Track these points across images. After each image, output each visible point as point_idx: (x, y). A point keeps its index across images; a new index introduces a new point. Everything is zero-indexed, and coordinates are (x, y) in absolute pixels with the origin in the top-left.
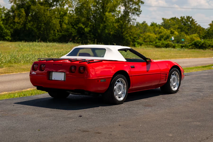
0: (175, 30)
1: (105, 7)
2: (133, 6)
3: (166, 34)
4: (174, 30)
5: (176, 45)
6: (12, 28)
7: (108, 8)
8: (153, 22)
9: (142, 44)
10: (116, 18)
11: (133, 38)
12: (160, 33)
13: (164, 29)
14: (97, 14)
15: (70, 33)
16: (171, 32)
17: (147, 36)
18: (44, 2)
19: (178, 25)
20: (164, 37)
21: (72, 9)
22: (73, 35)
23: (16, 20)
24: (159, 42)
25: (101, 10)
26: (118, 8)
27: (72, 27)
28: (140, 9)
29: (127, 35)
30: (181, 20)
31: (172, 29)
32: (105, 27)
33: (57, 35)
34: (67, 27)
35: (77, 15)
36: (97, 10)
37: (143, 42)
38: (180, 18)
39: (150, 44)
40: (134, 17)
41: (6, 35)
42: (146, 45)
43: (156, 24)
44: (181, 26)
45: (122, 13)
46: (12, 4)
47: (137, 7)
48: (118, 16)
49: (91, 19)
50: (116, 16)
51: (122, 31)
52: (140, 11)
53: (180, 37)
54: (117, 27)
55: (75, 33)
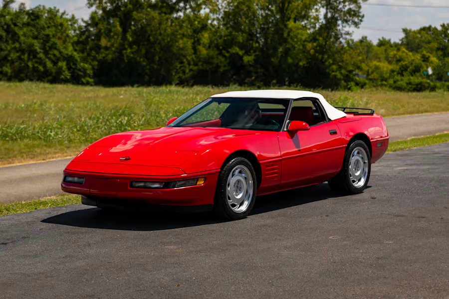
0: (431, 53)
1: (287, 10)
2: (346, 6)
3: (413, 63)
4: (429, 54)
5: (438, 84)
6: (94, 59)
7: (292, 12)
8: (383, 38)
9: (365, 84)
10: (309, 32)
11: (347, 73)
12: (399, 61)
13: (407, 51)
14: (270, 25)
15: (214, 65)
16: (422, 57)
17: (373, 67)
18: (160, 4)
19: (438, 43)
20: (409, 70)
21: (218, 16)
22: (221, 70)
23: (104, 42)
24: (402, 80)
25: (278, 17)
26: (313, 11)
27: (218, 54)
28: (359, 12)
29: (334, 67)
30: (442, 30)
31: (425, 53)
32: (287, 52)
33: (187, 71)
34: (208, 54)
35: (227, 29)
36: (271, 16)
37: (367, 81)
38: (439, 28)
39: (382, 85)
40: (347, 29)
41: (82, 74)
42: (374, 86)
43: (390, 40)
44: (444, 43)
45: (322, 20)
46: (94, 8)
47: (354, 9)
48: (314, 28)
49: (258, 35)
50: (309, 29)
51: (322, 58)
52: (359, 16)
53: (444, 68)
54: (312, 51)
55: (225, 66)
